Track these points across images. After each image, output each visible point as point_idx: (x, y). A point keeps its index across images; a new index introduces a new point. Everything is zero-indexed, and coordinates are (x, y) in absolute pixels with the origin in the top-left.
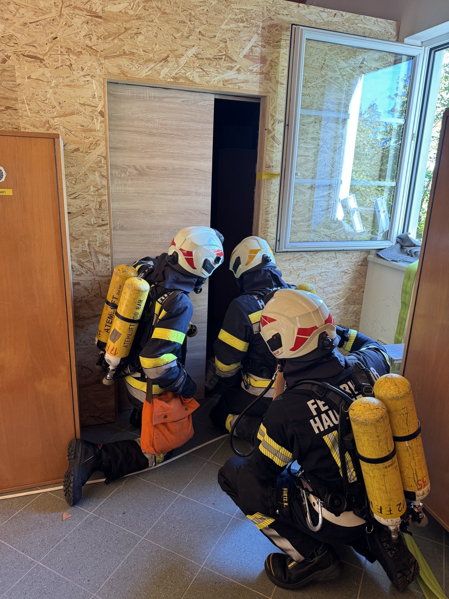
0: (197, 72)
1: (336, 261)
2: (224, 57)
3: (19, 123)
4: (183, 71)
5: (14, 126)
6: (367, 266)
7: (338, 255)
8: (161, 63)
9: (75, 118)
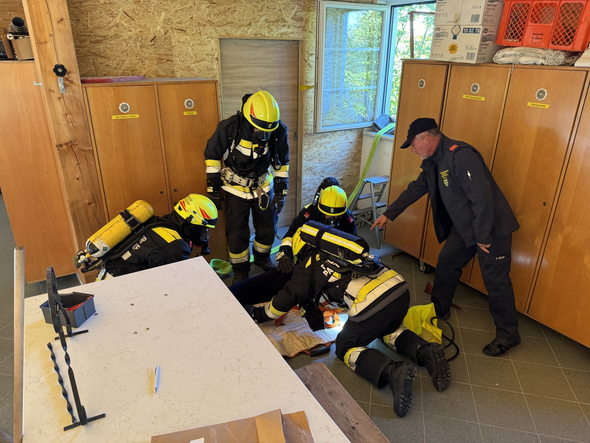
0: (267, 30)
1: (345, 136)
2: (280, 20)
3: (174, 69)
4: (259, 30)
5: (171, 71)
6: (362, 137)
7: (347, 132)
8: (248, 27)
9: (203, 63)
